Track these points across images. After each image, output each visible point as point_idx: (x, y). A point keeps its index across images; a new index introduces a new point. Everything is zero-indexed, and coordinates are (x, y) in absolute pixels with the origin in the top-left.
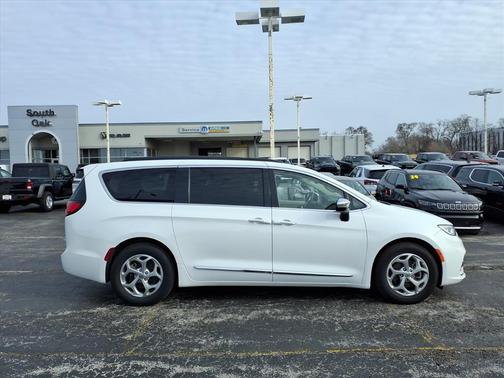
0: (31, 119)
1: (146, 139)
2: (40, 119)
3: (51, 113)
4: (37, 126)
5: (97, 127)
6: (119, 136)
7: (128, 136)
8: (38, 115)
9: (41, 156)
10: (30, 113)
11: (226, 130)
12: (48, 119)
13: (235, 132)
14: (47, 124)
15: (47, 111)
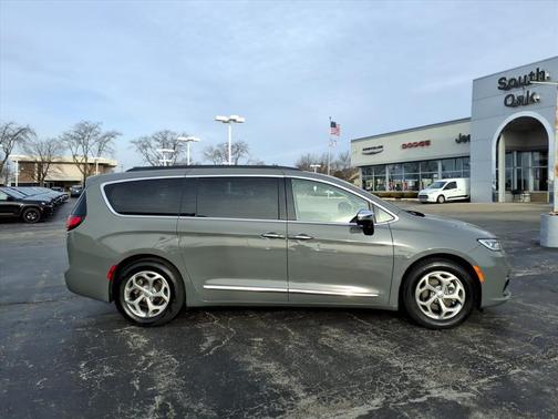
0: (503, 94)
2: (518, 93)
3: (538, 77)
4: (513, 105)
8: (517, 84)
10: (506, 84)
12: (533, 88)
14: (528, 101)
15: (532, 74)
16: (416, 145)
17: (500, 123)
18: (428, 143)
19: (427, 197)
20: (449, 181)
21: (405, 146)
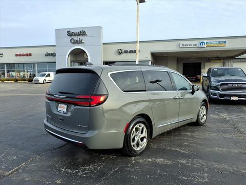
1: (152, 54)
2: (76, 38)
3: (83, 33)
4: (74, 43)
8: (75, 35)
10: (70, 34)
11: (222, 45)
12: (82, 38)
13: (230, 46)
14: (80, 42)
15: (81, 32)
16: (23, 55)
17: (69, 50)
18: (30, 55)
19: (38, 80)
20: (47, 73)
21: (17, 55)
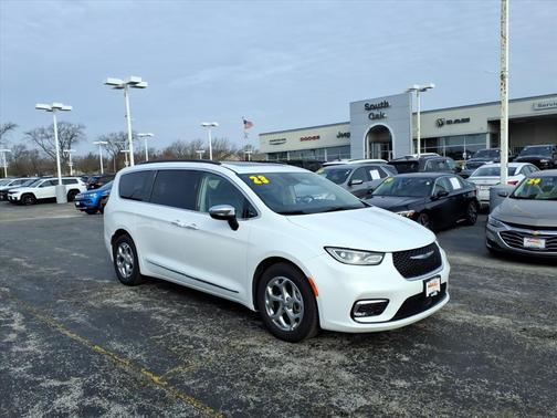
0: (368, 113)
1: (489, 122)
2: (376, 112)
3: (385, 105)
4: (373, 119)
5: (433, 114)
6: (457, 121)
7: (467, 120)
8: (375, 107)
9: (379, 149)
10: (368, 107)
12: (383, 111)
14: (381, 117)
15: (382, 103)
16: (310, 139)
17: (367, 128)
18: (318, 137)
21: (302, 139)
